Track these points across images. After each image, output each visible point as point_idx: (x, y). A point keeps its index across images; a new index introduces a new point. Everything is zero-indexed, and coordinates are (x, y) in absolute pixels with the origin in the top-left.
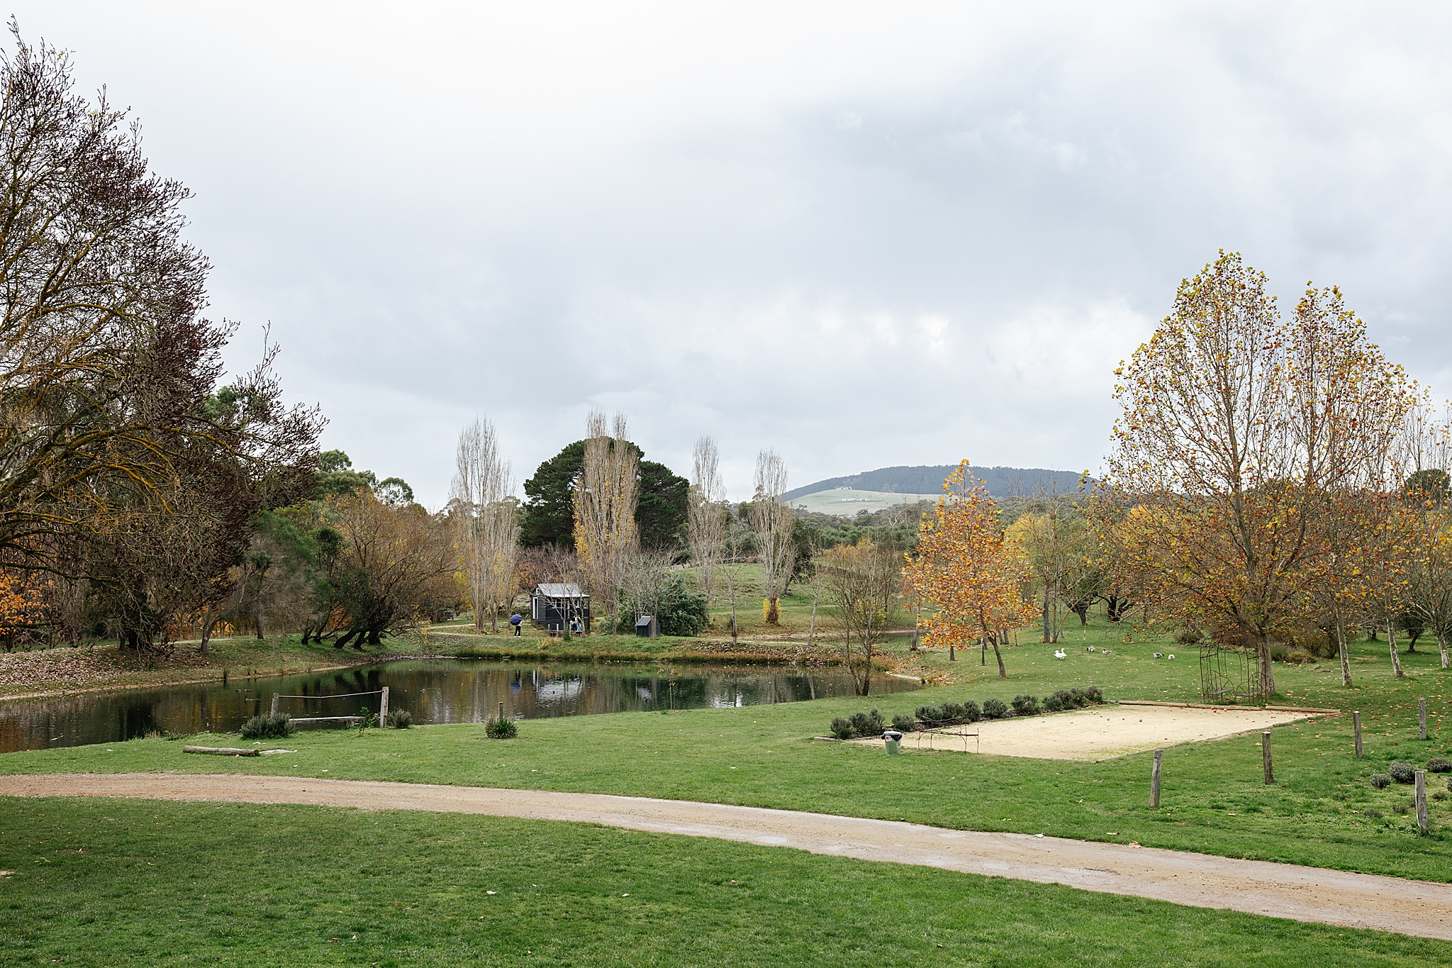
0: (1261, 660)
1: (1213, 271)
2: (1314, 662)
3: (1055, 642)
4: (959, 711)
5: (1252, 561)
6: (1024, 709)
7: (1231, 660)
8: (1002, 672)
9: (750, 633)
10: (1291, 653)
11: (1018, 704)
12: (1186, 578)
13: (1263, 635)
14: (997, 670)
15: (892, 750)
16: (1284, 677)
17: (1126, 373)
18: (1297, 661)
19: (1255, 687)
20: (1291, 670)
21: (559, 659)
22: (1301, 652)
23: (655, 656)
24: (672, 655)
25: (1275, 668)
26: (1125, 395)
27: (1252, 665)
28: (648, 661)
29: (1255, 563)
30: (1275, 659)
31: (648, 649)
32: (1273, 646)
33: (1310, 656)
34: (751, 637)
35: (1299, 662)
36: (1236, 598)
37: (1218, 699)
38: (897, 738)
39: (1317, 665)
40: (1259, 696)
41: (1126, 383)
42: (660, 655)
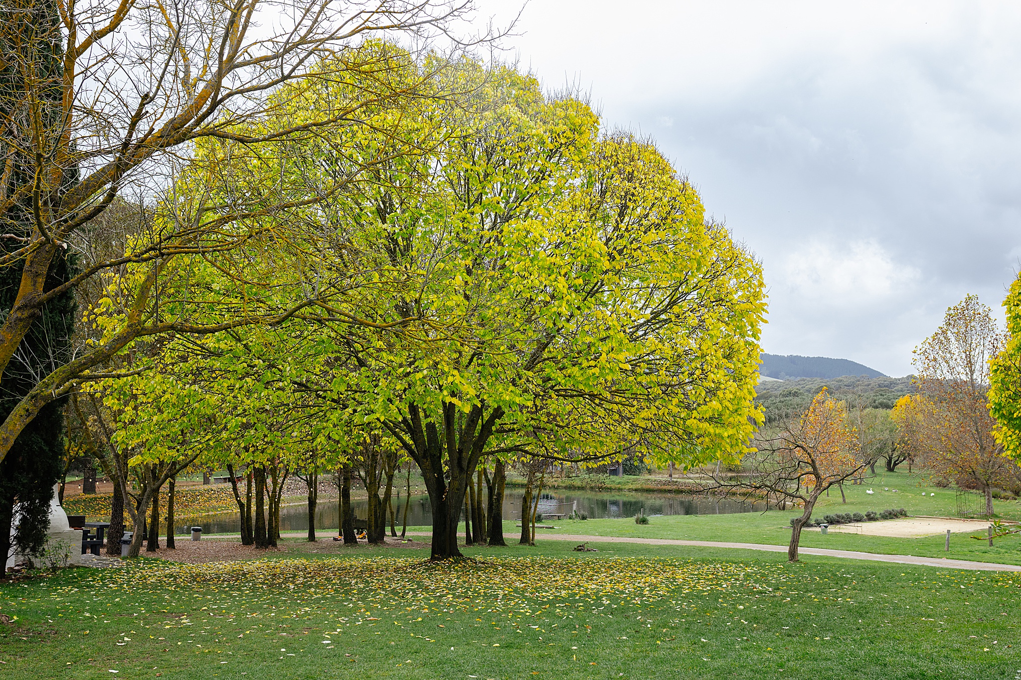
0: (987, 497)
1: (964, 304)
2: (1016, 499)
3: (860, 484)
4: (843, 518)
5: (983, 449)
6: (871, 518)
7: (972, 497)
8: (844, 500)
9: (659, 473)
10: (1003, 494)
11: (868, 515)
12: (949, 456)
13: (988, 485)
14: (841, 500)
15: (824, 532)
16: (998, 506)
17: (919, 352)
18: (1006, 498)
19: (984, 511)
20: (1003, 503)
21: (566, 488)
22: (1009, 493)
23: (623, 487)
24: (634, 487)
25: (994, 502)
26: (918, 363)
27: (983, 501)
28: (620, 490)
29: (984, 449)
30: (994, 497)
31: (619, 483)
32: (993, 490)
33: (1013, 496)
34: (660, 476)
35: (1007, 499)
36: (973, 465)
37: (964, 516)
38: (826, 527)
39: (1017, 501)
40: (986, 515)
41: (919, 357)
42: (627, 487)
